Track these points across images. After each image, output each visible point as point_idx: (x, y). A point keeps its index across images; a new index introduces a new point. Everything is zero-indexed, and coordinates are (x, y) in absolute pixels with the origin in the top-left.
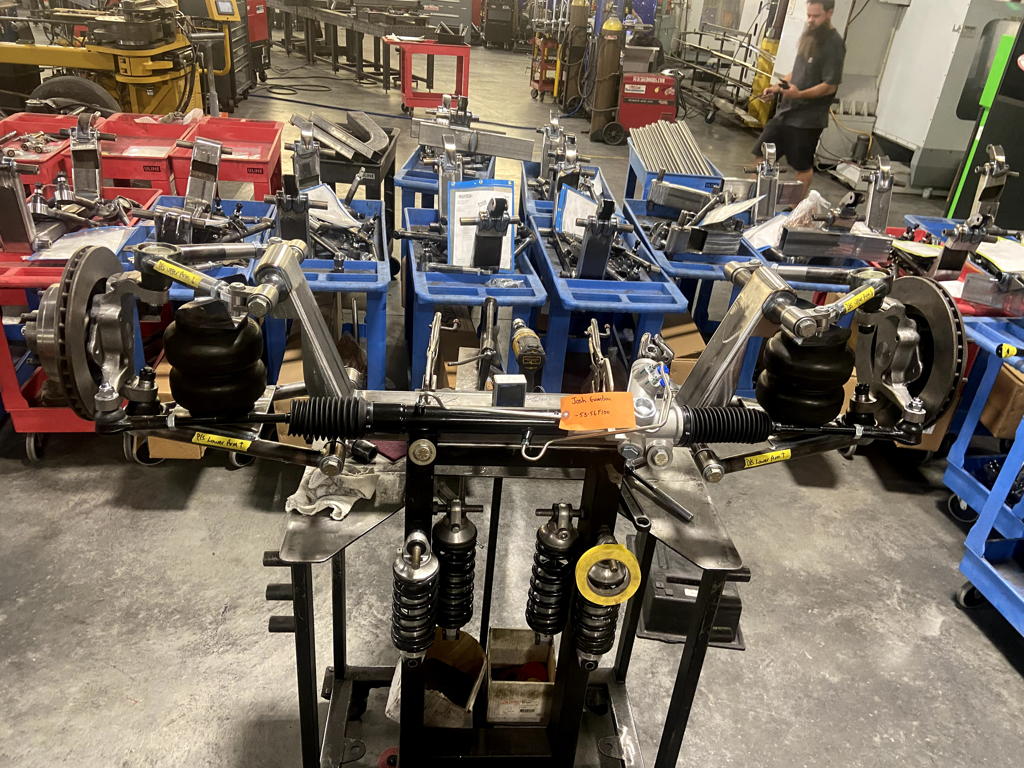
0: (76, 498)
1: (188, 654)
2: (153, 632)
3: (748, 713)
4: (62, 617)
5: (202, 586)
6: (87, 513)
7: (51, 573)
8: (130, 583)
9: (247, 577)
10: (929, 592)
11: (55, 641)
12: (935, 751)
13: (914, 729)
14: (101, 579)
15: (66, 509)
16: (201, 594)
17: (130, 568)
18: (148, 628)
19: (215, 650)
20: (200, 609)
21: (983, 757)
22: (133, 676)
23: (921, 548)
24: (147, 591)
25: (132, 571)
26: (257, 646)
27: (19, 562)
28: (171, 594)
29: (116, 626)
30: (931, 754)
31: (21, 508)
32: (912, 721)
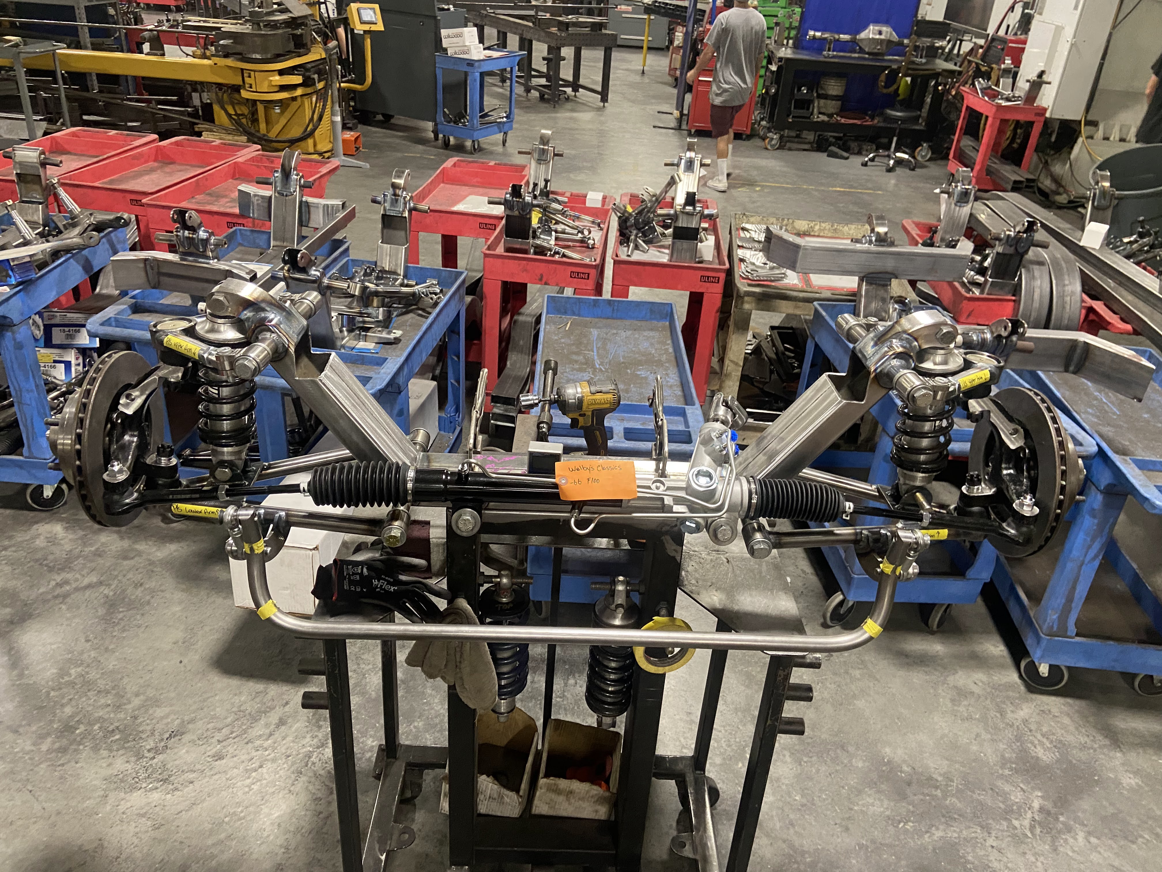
1: (112, 786)
2: (85, 752)
5: (156, 702)
8: (80, 688)
9: (209, 695)
14: (53, 680)
16: (151, 712)
17: (87, 670)
19: (144, 785)
20: (142, 732)
22: (45, 805)
24: (95, 700)
25: (87, 673)
28: (118, 708)
29: (49, 740)
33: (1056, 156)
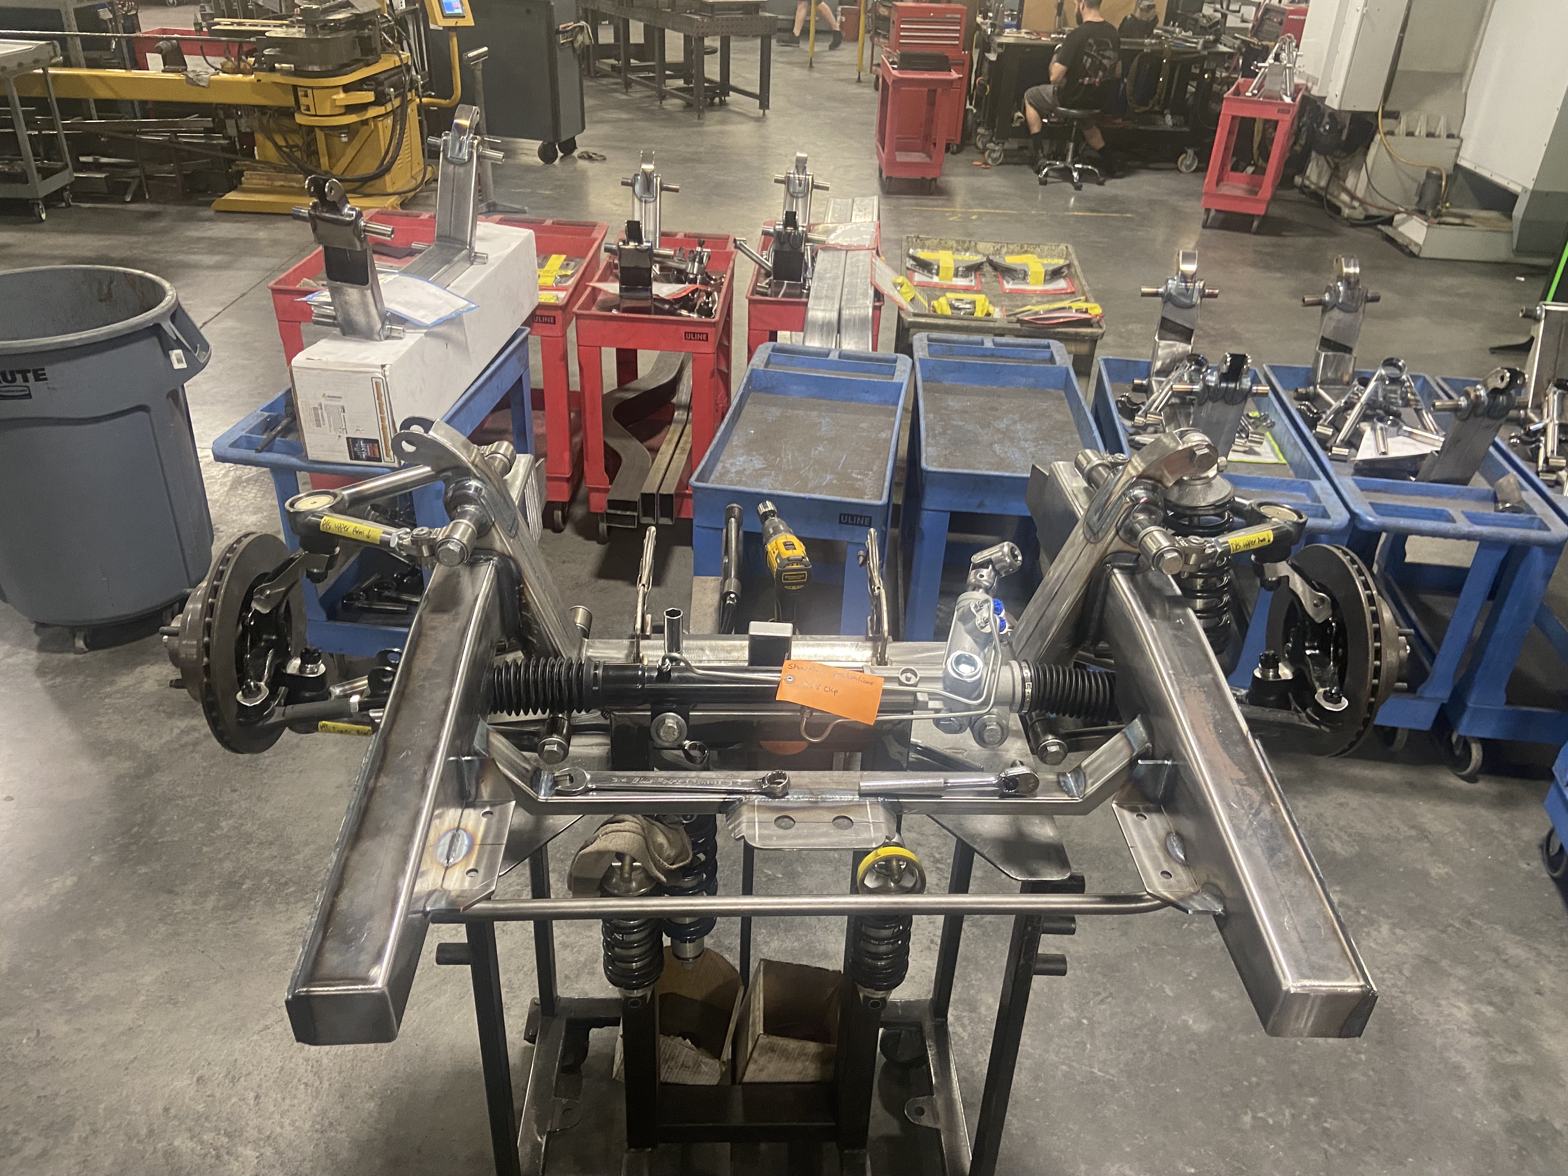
2: (258, 908)
3: (1057, 1068)
4: (145, 883)
6: (195, 744)
7: (139, 825)
10: (1383, 907)
11: (133, 914)
12: (1334, 1142)
13: (1308, 1108)
14: (201, 834)
15: (169, 738)
17: (240, 821)
18: (252, 903)
21: (1407, 1157)
23: (1387, 839)
24: (257, 853)
25: (242, 825)
28: (288, 859)
29: (213, 898)
30: (1326, 1146)
31: (111, 736)
32: (1308, 1096)
33: (1348, 159)
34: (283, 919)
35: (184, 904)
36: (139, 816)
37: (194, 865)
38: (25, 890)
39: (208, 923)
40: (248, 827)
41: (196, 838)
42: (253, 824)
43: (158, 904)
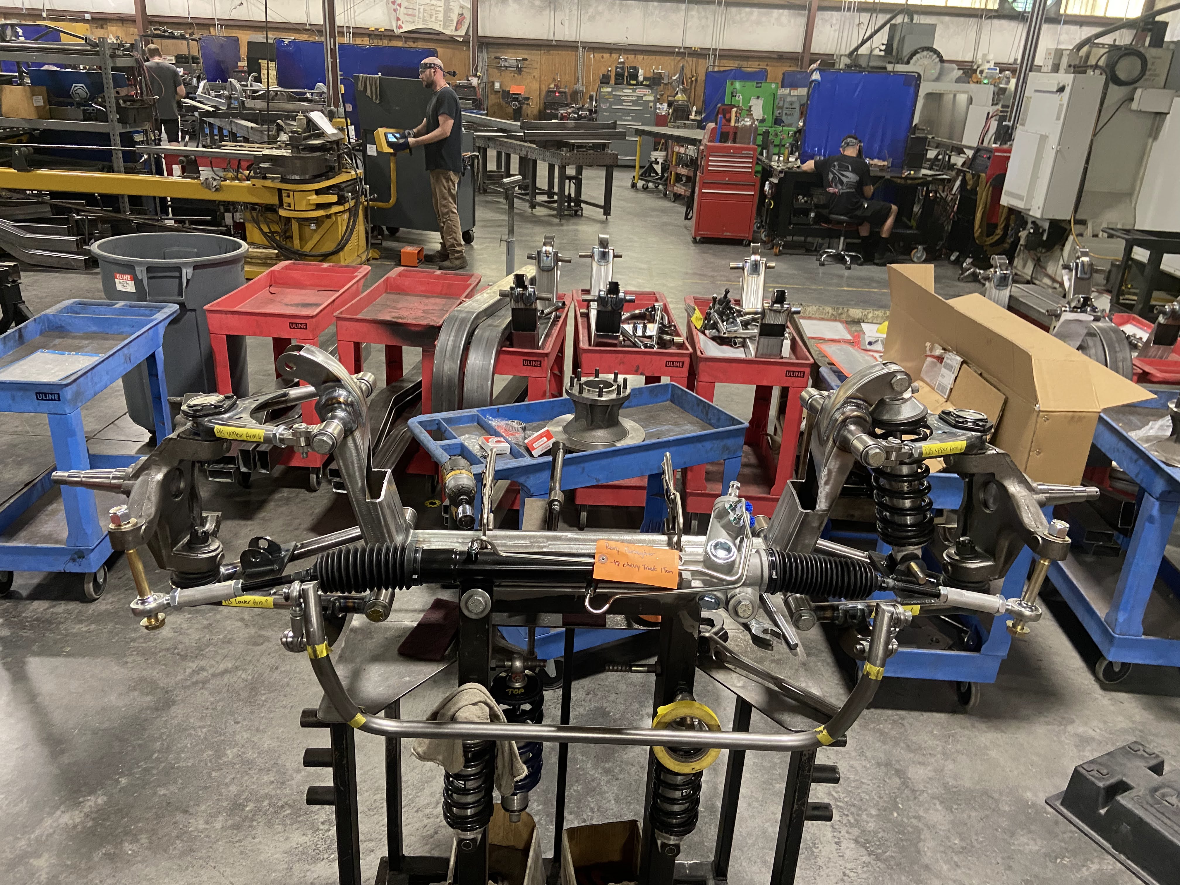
0: (194, 666)
1: (295, 859)
2: (260, 828)
4: (164, 804)
6: (205, 682)
7: (159, 751)
8: (240, 767)
11: (154, 832)
14: (210, 761)
15: (182, 677)
18: (255, 823)
22: (233, 880)
25: (244, 753)
26: (373, 855)
27: (126, 737)
29: (221, 818)
31: (136, 674)
33: (1049, 253)
34: (281, 839)
35: (198, 824)
36: (158, 744)
37: (206, 788)
38: (62, 808)
39: (218, 841)
40: (251, 754)
41: (206, 765)
42: (254, 753)
43: (175, 823)
